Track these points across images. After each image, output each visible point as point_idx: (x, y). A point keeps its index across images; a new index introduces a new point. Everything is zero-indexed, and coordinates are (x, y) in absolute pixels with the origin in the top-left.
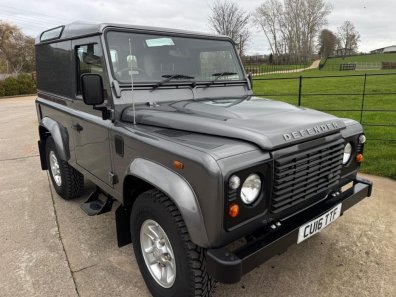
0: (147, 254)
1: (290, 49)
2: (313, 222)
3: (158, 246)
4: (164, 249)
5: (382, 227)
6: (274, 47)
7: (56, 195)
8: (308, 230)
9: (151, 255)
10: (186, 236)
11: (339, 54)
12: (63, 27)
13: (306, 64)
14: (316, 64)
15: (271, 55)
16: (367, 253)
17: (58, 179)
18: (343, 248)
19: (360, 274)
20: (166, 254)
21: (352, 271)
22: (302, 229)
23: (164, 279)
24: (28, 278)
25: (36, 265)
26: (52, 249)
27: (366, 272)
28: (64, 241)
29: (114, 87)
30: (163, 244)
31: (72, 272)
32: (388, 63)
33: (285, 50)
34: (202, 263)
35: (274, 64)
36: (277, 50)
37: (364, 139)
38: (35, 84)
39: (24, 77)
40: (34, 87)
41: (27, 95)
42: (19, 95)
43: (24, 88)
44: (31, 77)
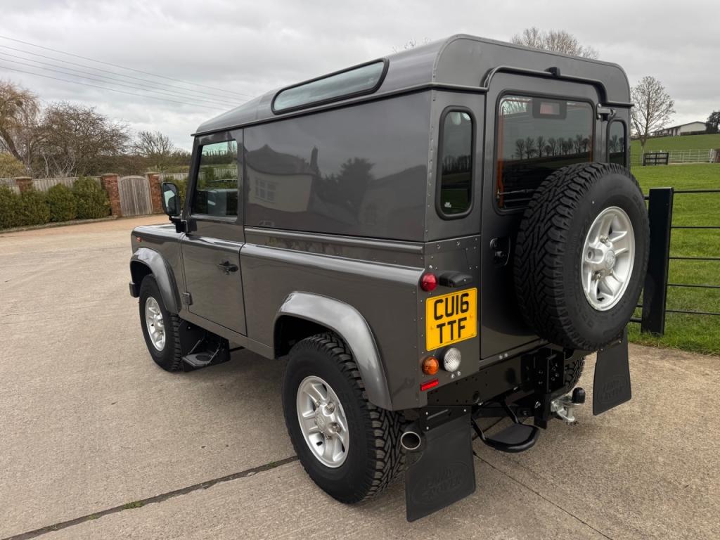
38: (108, 197)
39: (86, 183)
40: (106, 203)
41: (92, 220)
42: (78, 222)
43: (87, 206)
44: (100, 184)
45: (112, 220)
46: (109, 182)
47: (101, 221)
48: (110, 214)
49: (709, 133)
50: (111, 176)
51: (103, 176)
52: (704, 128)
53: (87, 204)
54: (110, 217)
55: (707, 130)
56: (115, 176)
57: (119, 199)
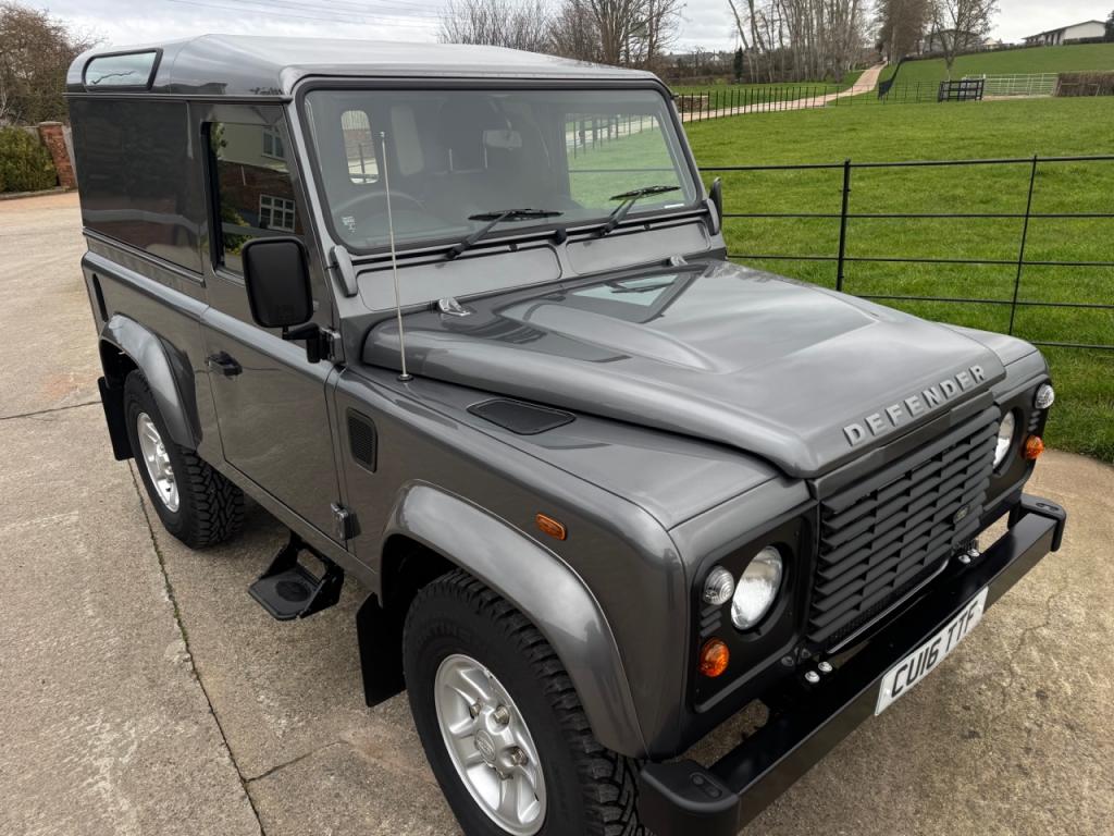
0: (454, 738)
1: (796, 34)
2: (915, 655)
3: (491, 726)
4: (507, 736)
5: (1078, 614)
6: (746, 28)
7: (164, 536)
8: (904, 676)
9: (468, 744)
10: (576, 717)
11: (937, 48)
12: (159, 53)
13: (842, 79)
14: (869, 80)
15: (740, 54)
16: (1041, 695)
17: (168, 492)
18: (975, 680)
19: (1026, 761)
20: (514, 749)
21: (1003, 753)
22: (888, 680)
23: (509, 811)
24: (125, 804)
25: (140, 764)
26: (178, 709)
27: (1040, 753)
28: (208, 681)
29: (336, 265)
30: (503, 722)
31: (243, 780)
32: (1075, 78)
33: (779, 38)
34: (620, 787)
35: (749, 81)
36: (758, 38)
37: (1048, 395)
38: (52, 159)
39: (14, 136)
40: (47, 168)
41: (28, 193)
42: (7, 196)
43: (17, 172)
44: (38, 138)
45: (60, 193)
46: (50, 135)
47: (42, 195)
48: (58, 184)
49: (1109, 41)
50: (51, 126)
51: (41, 126)
52: (1101, 32)
53: (18, 169)
54: (58, 189)
55: (1107, 34)
56: (57, 125)
57: (68, 161)
